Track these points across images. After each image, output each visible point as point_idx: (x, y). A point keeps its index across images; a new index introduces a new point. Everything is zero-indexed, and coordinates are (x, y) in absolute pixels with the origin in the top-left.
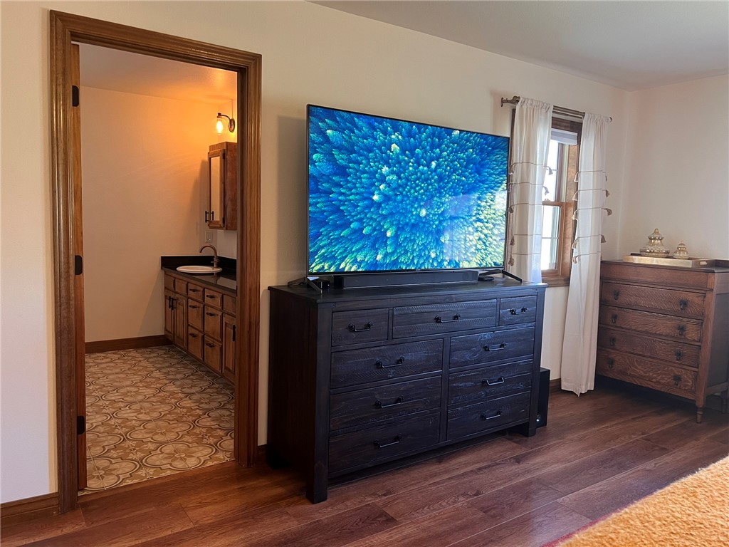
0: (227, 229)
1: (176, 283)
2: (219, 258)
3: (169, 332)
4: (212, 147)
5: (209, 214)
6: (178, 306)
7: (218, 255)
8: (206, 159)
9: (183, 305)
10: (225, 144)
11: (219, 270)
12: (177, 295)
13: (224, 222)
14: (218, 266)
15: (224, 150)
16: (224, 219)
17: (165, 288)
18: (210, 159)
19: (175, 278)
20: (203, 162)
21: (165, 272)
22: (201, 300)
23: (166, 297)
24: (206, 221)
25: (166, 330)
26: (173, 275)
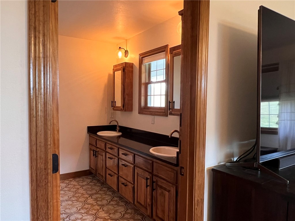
0: (125, 111)
1: (97, 142)
2: (120, 127)
3: (92, 169)
4: (115, 66)
5: (113, 102)
6: (99, 156)
7: (119, 125)
8: (112, 73)
9: (102, 156)
10: (125, 64)
11: (120, 134)
12: (98, 149)
13: (123, 107)
14: (119, 131)
15: (124, 67)
16: (123, 105)
17: (90, 144)
18: (114, 72)
19: (97, 139)
20: (109, 75)
21: (89, 135)
22: (117, 155)
23: (90, 149)
24: (112, 106)
25: (90, 167)
26: (95, 137)
